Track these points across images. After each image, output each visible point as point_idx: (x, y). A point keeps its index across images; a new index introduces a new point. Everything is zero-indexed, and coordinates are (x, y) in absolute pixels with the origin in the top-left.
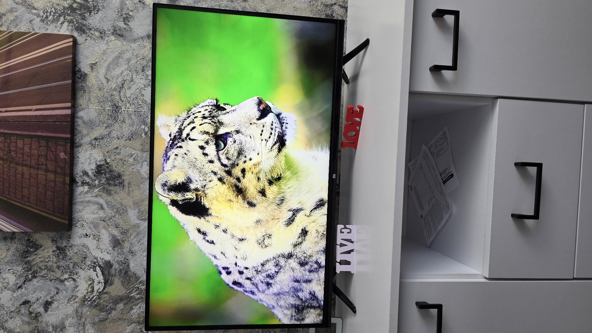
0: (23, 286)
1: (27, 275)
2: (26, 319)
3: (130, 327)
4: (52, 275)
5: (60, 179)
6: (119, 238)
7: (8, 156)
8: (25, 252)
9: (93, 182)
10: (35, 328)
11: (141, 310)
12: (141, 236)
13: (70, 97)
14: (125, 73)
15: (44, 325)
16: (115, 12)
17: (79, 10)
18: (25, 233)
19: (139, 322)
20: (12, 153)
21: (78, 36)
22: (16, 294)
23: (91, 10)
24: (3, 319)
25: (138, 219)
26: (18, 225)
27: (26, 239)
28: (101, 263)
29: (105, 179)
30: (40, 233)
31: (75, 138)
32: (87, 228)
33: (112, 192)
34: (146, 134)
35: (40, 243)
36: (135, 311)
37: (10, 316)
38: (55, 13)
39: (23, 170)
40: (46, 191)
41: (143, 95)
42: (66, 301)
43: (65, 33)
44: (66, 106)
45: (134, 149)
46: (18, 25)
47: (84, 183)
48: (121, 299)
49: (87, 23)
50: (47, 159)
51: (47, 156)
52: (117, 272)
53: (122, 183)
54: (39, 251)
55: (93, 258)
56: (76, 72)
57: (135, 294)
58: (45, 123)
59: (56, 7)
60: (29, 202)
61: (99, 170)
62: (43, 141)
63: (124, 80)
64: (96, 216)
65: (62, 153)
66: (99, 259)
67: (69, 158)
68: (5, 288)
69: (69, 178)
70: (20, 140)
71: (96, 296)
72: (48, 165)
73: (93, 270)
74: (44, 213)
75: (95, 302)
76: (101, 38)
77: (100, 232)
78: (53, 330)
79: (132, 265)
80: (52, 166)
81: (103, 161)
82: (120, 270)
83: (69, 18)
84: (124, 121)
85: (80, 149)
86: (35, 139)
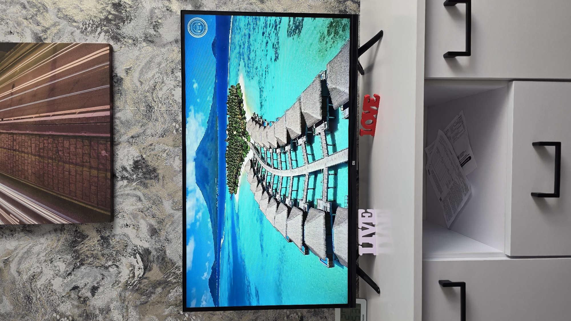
0: (72, 273)
1: (76, 263)
2: (76, 303)
3: (168, 309)
4: (97, 263)
5: (102, 175)
6: (156, 227)
7: (57, 155)
8: (73, 242)
9: (131, 176)
10: (83, 311)
11: (178, 294)
12: (175, 225)
13: (108, 100)
14: (156, 76)
15: (92, 308)
16: (146, 20)
17: (113, 20)
18: (73, 224)
19: (176, 305)
20: (60, 153)
21: (114, 44)
22: (66, 280)
23: (125, 20)
24: (55, 303)
25: (172, 209)
26: (67, 217)
27: (74, 230)
28: (140, 251)
29: (142, 174)
30: (86, 224)
31: (114, 137)
32: (127, 219)
33: (149, 185)
34: (177, 130)
35: (86, 234)
36: (172, 294)
37: (61, 301)
38: (92, 25)
39: (69, 168)
40: (90, 186)
41: (173, 95)
42: (110, 286)
43: (103, 43)
44: (105, 108)
45: (166, 145)
46: (61, 37)
47: (123, 178)
48: (159, 283)
49: (121, 32)
50: (90, 157)
51: (90, 154)
52: (155, 258)
53: (157, 176)
54: (86, 241)
55: (133, 246)
56: (113, 77)
57: (171, 278)
58: (88, 124)
59: (94, 19)
60: (76, 196)
61: (137, 165)
62: (87, 141)
63: (156, 83)
64: (135, 207)
65: (103, 151)
66: (138, 247)
67: (110, 155)
68: (57, 275)
69: (110, 174)
70: (66, 140)
71: (137, 281)
72: (91, 162)
73: (134, 257)
74: (89, 206)
75: (136, 287)
76: (134, 45)
77: (138, 222)
78: (100, 313)
79: (168, 252)
80: (95, 163)
81: (139, 157)
82: (158, 257)
83: (105, 28)
84: (157, 120)
85: (119, 147)
86: (79, 139)
